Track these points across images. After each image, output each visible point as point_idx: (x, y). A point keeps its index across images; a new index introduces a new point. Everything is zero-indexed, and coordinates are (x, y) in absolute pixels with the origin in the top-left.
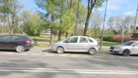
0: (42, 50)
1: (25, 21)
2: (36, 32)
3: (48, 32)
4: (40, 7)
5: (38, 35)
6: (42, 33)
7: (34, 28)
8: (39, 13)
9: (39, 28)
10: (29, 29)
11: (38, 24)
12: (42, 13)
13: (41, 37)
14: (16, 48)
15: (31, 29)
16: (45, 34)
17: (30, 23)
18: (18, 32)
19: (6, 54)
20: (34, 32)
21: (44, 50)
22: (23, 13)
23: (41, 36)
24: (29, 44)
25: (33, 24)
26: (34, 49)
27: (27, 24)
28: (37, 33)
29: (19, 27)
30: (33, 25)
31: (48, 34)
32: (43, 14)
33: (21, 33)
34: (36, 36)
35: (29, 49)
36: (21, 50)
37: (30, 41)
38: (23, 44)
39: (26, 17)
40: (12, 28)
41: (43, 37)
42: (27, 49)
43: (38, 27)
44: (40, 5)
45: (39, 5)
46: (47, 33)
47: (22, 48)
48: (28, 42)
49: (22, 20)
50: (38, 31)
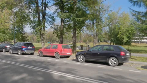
0: (142, 66)
1: (111, 26)
2: (126, 39)
3: (143, 39)
4: (136, 4)
5: (128, 43)
6: (134, 41)
7: (123, 34)
8: (134, 13)
9: (129, 34)
10: (116, 36)
11: (128, 29)
12: (139, 12)
13: (134, 46)
14: (108, 60)
15: (119, 36)
16: (138, 41)
17: (117, 28)
18: (102, 40)
19: (98, 66)
20: (123, 39)
21: (144, 65)
22: (109, 17)
23: (133, 44)
24: (124, 56)
25: (122, 28)
26: (129, 63)
27: (113, 30)
28: (127, 41)
29: (103, 34)
30: (122, 30)
31: (143, 41)
32: (141, 13)
33: (105, 41)
34: (125, 45)
35: (123, 63)
36: (114, 64)
37: (124, 52)
38: (116, 56)
39: (112, 21)
40: (96, 37)
41: (136, 46)
42: (120, 62)
43: (128, 32)
44: (135, 2)
45: (133, 3)
46: (141, 40)
47: (115, 61)
48: (123, 53)
49: (107, 26)
50: (128, 37)
